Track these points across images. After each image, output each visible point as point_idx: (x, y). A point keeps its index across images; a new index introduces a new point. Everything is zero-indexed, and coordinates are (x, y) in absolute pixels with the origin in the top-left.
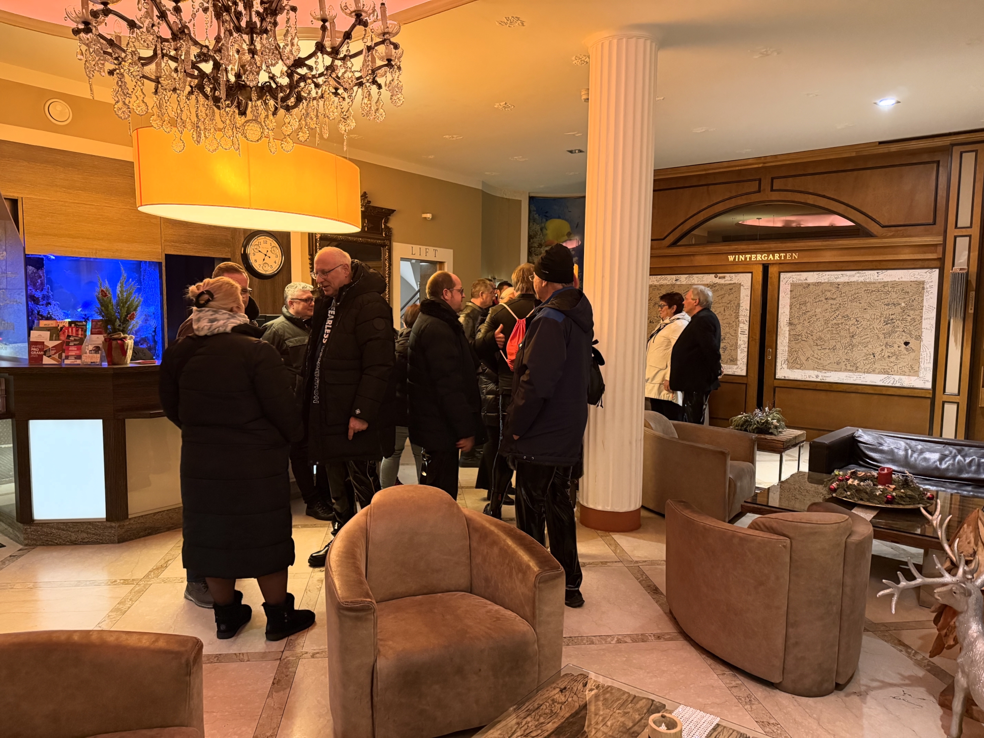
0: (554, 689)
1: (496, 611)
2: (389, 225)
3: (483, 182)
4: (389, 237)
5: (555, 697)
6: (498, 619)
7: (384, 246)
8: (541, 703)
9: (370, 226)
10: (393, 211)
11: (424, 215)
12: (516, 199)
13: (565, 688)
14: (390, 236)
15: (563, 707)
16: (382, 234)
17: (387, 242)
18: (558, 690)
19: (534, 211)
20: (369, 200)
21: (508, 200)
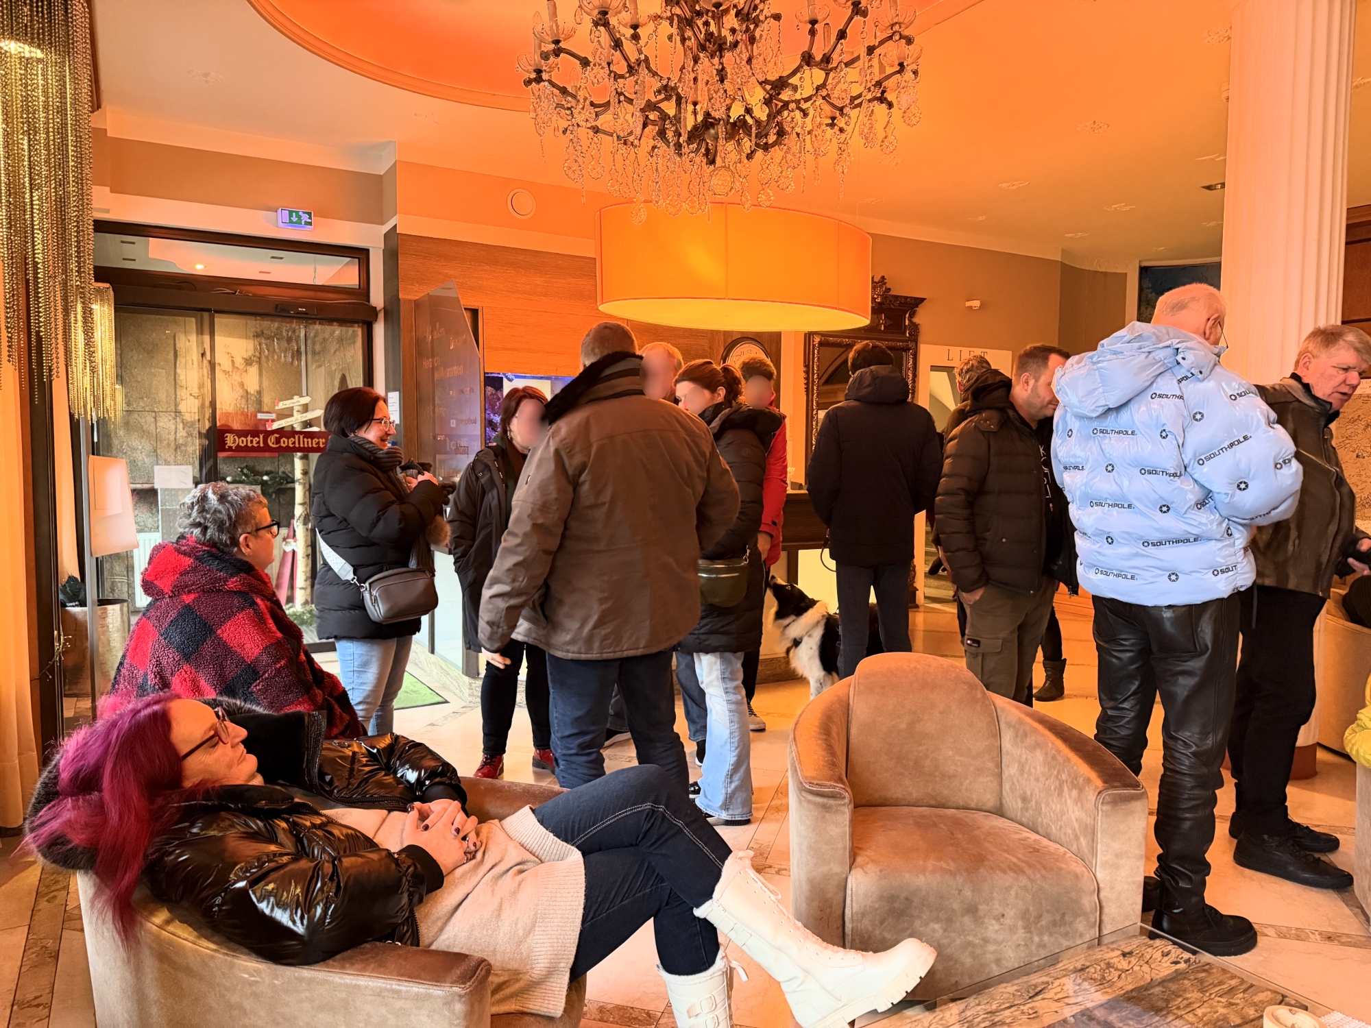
0: (1113, 950)
1: (1035, 840)
2: (916, 320)
3: (1063, 251)
4: (915, 338)
5: (1112, 961)
6: (1037, 851)
7: (907, 349)
8: (1088, 964)
9: (889, 322)
10: (923, 300)
11: (968, 304)
12: (1119, 271)
13: (1130, 953)
14: (917, 336)
15: (1123, 975)
16: (905, 333)
17: (911, 344)
18: (1119, 952)
19: (1148, 288)
20: (888, 286)
21: (1106, 273)
